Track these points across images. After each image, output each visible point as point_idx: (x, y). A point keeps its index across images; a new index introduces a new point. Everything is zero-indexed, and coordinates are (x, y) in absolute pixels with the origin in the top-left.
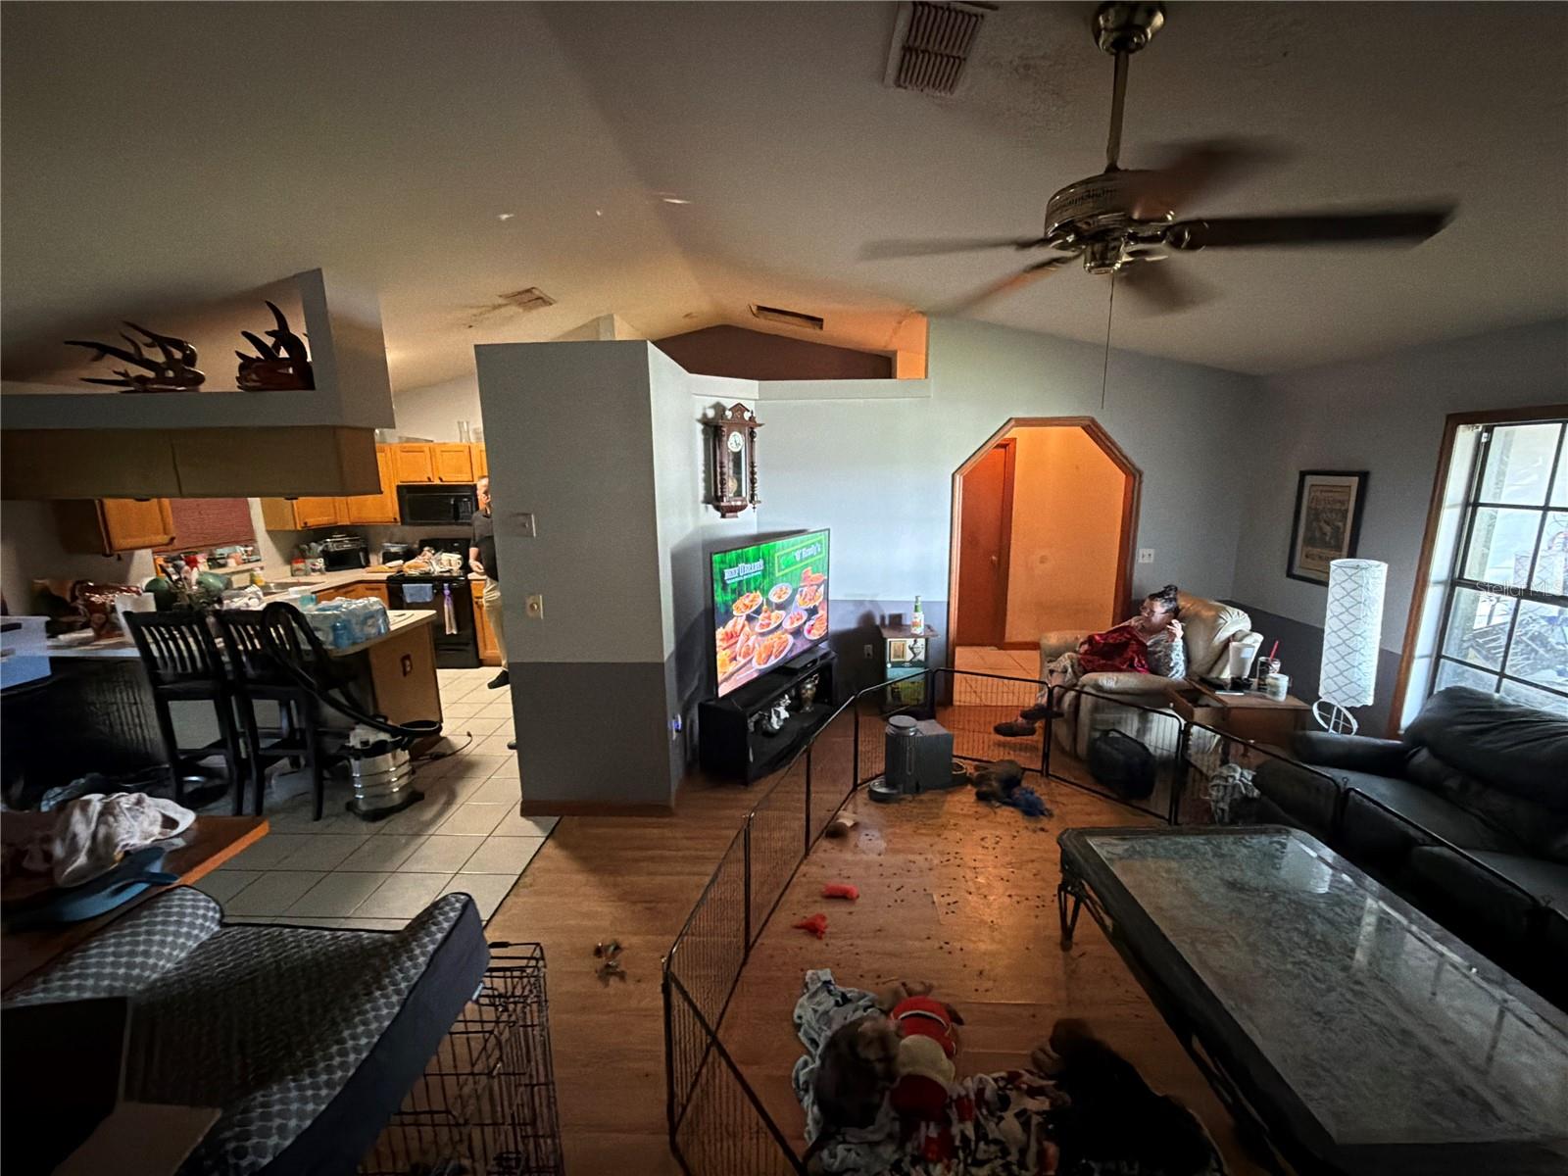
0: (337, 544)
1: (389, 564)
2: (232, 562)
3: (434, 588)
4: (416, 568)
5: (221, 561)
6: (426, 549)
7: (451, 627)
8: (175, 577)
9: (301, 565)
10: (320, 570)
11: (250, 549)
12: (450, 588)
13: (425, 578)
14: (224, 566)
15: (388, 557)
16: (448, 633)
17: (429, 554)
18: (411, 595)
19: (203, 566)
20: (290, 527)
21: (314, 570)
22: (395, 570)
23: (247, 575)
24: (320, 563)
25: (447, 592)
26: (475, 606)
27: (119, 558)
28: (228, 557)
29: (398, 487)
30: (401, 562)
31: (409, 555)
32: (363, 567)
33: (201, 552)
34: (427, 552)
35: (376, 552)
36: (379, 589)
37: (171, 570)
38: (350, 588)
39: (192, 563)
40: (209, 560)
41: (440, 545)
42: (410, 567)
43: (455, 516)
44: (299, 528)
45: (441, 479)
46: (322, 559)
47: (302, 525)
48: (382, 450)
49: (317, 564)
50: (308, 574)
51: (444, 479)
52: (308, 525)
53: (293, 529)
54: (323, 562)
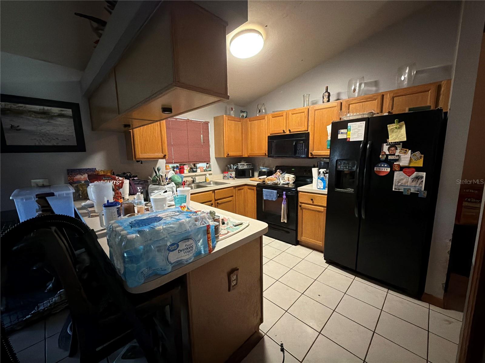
0: (243, 166)
1: (260, 177)
2: (199, 170)
3: (278, 193)
4: (271, 180)
6: (278, 171)
7: (284, 218)
9: (227, 175)
10: (233, 177)
11: (208, 165)
12: (286, 195)
13: (274, 187)
15: (261, 174)
16: (282, 221)
17: (279, 173)
18: (266, 195)
19: (186, 171)
21: (231, 177)
22: (262, 180)
23: (204, 177)
24: (233, 174)
25: (284, 197)
26: (299, 208)
29: (268, 137)
30: (266, 176)
31: (270, 173)
32: (251, 177)
34: (278, 173)
35: (256, 171)
36: (253, 190)
38: (241, 188)
39: (181, 169)
40: (190, 169)
41: (285, 169)
42: (268, 180)
43: (295, 153)
45: (290, 131)
46: (234, 172)
47: (227, 155)
48: (264, 118)
49: (232, 174)
50: (229, 179)
51: (291, 131)
52: (229, 155)
53: (223, 157)
54: (234, 173)
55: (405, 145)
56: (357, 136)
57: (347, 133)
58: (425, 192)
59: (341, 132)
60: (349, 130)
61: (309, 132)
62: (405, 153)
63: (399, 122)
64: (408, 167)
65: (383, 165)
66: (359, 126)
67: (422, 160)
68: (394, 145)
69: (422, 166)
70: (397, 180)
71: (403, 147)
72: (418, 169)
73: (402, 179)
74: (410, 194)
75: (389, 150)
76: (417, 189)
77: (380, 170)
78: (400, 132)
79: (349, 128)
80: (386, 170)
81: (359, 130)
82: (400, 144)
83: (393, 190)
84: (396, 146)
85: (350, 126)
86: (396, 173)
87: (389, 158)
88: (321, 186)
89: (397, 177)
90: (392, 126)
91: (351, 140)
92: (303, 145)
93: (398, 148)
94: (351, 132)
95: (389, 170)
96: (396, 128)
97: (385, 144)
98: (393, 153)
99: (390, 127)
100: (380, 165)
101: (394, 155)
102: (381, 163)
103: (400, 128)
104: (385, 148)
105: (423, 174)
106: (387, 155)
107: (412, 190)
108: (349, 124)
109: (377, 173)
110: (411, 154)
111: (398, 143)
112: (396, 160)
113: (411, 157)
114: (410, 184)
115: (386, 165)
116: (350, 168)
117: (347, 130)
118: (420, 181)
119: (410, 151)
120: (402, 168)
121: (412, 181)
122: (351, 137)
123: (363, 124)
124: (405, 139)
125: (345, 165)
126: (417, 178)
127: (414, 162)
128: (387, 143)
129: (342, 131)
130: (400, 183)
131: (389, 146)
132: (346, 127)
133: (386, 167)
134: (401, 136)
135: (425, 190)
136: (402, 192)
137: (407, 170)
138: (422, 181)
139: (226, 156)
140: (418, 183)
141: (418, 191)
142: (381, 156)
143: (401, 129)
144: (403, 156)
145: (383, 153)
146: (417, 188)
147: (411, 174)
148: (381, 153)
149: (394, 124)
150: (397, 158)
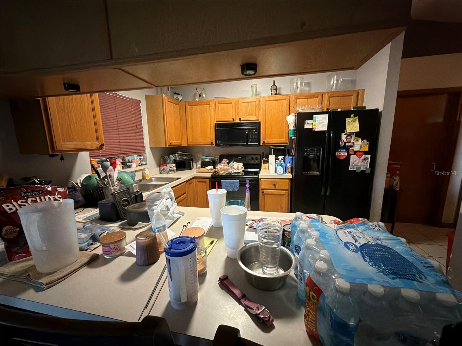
0: (181, 156)
1: (207, 168)
2: (134, 165)
3: (239, 183)
5: (129, 164)
6: (224, 160)
7: (248, 206)
8: (102, 175)
9: (165, 167)
10: (173, 170)
11: (142, 157)
14: (129, 167)
15: (204, 164)
18: (226, 186)
19: (119, 167)
20: (164, 146)
21: (170, 170)
22: (211, 171)
25: (248, 185)
27: (62, 158)
28: (132, 162)
29: (215, 124)
30: (213, 167)
31: (215, 163)
33: (118, 157)
34: (225, 162)
37: (100, 169)
38: (191, 182)
39: (114, 165)
40: (122, 163)
41: (231, 158)
42: (218, 170)
43: (248, 141)
44: (168, 146)
45: (240, 119)
46: (175, 164)
47: (169, 144)
48: (208, 103)
49: (172, 167)
50: (169, 172)
51: (242, 119)
52: (172, 144)
53: (165, 146)
54: (175, 166)
55: (358, 135)
56: (322, 127)
57: (313, 123)
58: (369, 169)
59: (307, 123)
60: (315, 121)
61: (260, 122)
62: (357, 141)
63: (355, 116)
64: (359, 151)
65: (342, 151)
66: (323, 118)
67: (368, 146)
68: (349, 135)
69: (368, 150)
70: (353, 162)
71: (356, 136)
72: (366, 153)
73: (356, 161)
74: (361, 171)
75: (346, 138)
76: (364, 168)
77: (340, 155)
78: (354, 124)
79: (314, 119)
80: (344, 154)
81: (324, 121)
82: (354, 134)
83: (350, 169)
84: (351, 135)
85: (316, 118)
86: (352, 157)
87: (347, 145)
88: (281, 171)
89: (352, 159)
90: (349, 120)
91: (316, 130)
92: (255, 133)
93: (353, 137)
94: (316, 122)
95: (346, 154)
96: (352, 121)
97: (343, 134)
98: (349, 141)
99: (348, 120)
100: (340, 151)
101: (350, 142)
102: (341, 149)
103: (355, 121)
104: (344, 136)
105: (368, 156)
106: (345, 143)
107: (362, 169)
108: (314, 116)
109: (338, 157)
110: (361, 141)
111: (353, 133)
112: (352, 146)
113: (361, 144)
114: (361, 164)
115: (344, 151)
116: (315, 154)
117: (312, 121)
118: (367, 161)
119: (361, 139)
120: (355, 153)
121: (362, 162)
122: (316, 127)
123: (326, 116)
124: (358, 130)
125: (311, 152)
126: (365, 159)
127: (363, 147)
128: (345, 133)
129: (308, 121)
130: (354, 164)
131: (346, 135)
132: (311, 118)
133: (344, 152)
134: (355, 128)
135: (369, 167)
136: (355, 170)
137: (359, 154)
138: (368, 161)
139: (169, 146)
140: (366, 163)
141: (365, 169)
142: (340, 143)
143: (355, 123)
144: (356, 143)
145: (342, 141)
146: (365, 166)
147: (361, 156)
148: (341, 141)
149: (350, 118)
150: (352, 145)
